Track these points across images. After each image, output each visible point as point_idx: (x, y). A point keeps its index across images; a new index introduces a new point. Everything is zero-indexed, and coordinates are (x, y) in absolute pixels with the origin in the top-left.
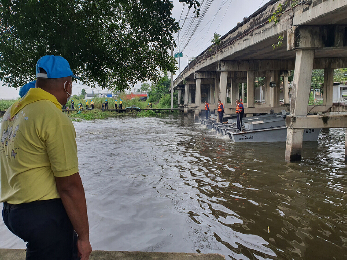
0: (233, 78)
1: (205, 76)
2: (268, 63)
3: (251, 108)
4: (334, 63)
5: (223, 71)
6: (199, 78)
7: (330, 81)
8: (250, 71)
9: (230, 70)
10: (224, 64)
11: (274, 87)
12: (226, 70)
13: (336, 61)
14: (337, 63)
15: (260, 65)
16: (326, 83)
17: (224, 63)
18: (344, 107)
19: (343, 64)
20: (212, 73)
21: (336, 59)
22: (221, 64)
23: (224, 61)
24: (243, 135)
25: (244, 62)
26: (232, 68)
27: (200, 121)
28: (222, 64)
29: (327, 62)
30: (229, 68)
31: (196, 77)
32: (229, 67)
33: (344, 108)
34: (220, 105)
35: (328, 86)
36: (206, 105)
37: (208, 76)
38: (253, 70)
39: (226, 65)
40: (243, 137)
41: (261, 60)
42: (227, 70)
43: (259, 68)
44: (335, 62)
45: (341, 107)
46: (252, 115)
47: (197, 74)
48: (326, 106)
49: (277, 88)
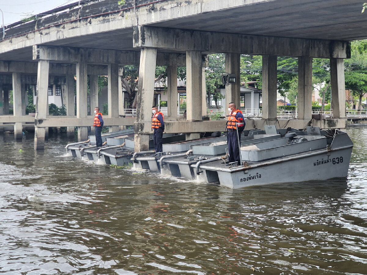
0: (112, 64)
1: (59, 56)
2: (223, 39)
3: (196, 123)
4: (313, 49)
5: (148, 48)
6: (46, 59)
7: (308, 77)
8: (194, 52)
9: (162, 47)
10: (151, 34)
11: (232, 84)
12: (153, 46)
13: (316, 46)
14: (317, 49)
15: (210, 42)
16: (303, 81)
17: (151, 32)
18: (326, 122)
19: (324, 52)
20: (72, 51)
21: (315, 42)
22: (145, 33)
23: (151, 28)
24: (246, 172)
25: (186, 33)
26: (165, 42)
27: (68, 150)
28: (147, 34)
29: (304, 46)
30: (160, 43)
31: (38, 57)
32: (160, 41)
33: (326, 124)
34: (157, 115)
35: (306, 86)
36: (97, 115)
37: (64, 55)
38: (199, 51)
39: (155, 38)
40: (246, 176)
41: (212, 32)
42: (156, 47)
43: (209, 48)
44: (315, 48)
45: (323, 121)
46: (198, 136)
47: (41, 50)
48: (303, 119)
49: (236, 86)
